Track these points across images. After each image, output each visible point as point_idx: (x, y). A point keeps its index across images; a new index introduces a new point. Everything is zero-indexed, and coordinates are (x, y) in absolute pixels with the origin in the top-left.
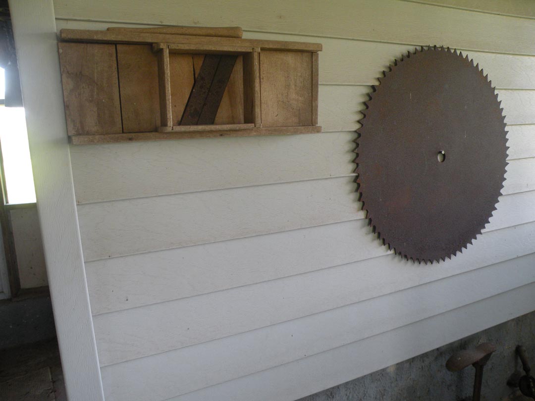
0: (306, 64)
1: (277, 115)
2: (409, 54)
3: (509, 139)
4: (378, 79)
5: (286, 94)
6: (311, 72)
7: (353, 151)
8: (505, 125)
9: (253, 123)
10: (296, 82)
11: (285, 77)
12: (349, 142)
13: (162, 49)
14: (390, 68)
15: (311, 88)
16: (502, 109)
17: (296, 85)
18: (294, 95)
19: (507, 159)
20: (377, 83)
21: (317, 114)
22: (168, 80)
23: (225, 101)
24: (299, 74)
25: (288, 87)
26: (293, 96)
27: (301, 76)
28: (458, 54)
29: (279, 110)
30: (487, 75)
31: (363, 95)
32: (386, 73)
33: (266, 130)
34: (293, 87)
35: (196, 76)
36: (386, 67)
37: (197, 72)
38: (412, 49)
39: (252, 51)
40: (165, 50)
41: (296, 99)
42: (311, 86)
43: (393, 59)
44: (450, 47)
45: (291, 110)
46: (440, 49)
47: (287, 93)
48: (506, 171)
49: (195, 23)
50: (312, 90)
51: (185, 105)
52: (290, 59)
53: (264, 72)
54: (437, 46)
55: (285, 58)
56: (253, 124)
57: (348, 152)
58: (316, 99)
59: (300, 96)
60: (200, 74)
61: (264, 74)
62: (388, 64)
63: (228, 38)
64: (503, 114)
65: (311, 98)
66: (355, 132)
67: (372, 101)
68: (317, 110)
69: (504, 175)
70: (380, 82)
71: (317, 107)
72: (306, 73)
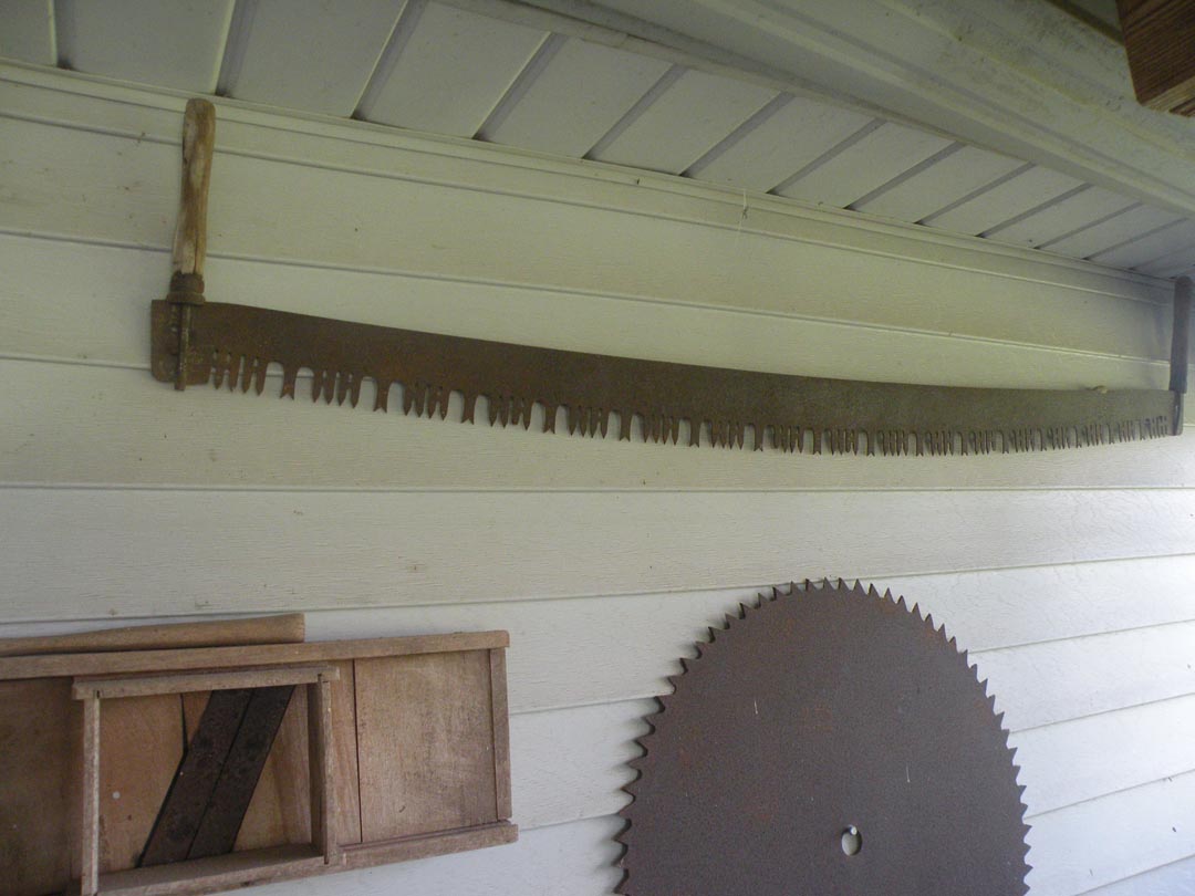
0: (472, 677)
1: (404, 808)
2: (743, 611)
3: (1022, 766)
4: (670, 680)
5: (425, 755)
6: (487, 696)
7: (615, 863)
8: (1006, 733)
9: (321, 855)
10: (449, 724)
11: (422, 715)
12: (604, 841)
13: (81, 703)
14: (698, 649)
15: (489, 733)
16: (993, 698)
17: (449, 731)
18: (446, 755)
19: (1025, 816)
20: (666, 690)
21: (507, 793)
22: (91, 775)
23: (265, 789)
24: (458, 704)
25: (429, 737)
26: (443, 755)
27: (462, 708)
28: (867, 591)
29: (408, 795)
30: (943, 627)
31: (634, 721)
32: (686, 662)
33: (368, 855)
34: (443, 736)
35: (190, 738)
36: (687, 647)
37: (193, 727)
38: (750, 595)
39: (316, 681)
40: (87, 704)
41: (452, 762)
42: (488, 728)
43: (705, 625)
44: (843, 578)
45: (440, 792)
46: (820, 586)
47: (429, 753)
48: (1027, 848)
49: (199, 606)
50: (492, 736)
51: (158, 811)
52: (433, 672)
53: (367, 710)
54: (812, 580)
55: (419, 670)
56: (322, 858)
57: (601, 867)
58: (505, 757)
59: (463, 756)
60: (198, 732)
61: (365, 714)
62: (693, 639)
63: (266, 647)
64: (997, 710)
65: (491, 757)
66: (618, 814)
67: (656, 735)
68: (507, 784)
69: (1023, 859)
70: (675, 686)
71: (508, 775)
72: (474, 699)
